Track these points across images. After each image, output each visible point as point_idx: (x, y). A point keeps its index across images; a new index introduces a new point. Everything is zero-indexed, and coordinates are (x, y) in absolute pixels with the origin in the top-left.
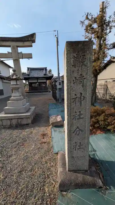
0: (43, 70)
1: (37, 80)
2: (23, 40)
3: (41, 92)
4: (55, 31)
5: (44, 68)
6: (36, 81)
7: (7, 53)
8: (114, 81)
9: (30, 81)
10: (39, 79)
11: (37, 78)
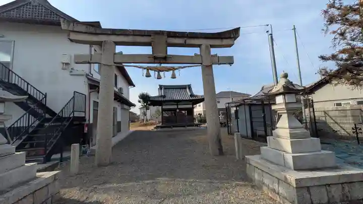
0: (186, 88)
1: (177, 105)
2: (223, 37)
3: (184, 127)
4: (268, 25)
5: (186, 86)
6: (176, 107)
7: (194, 55)
8: (359, 103)
9: (164, 107)
10: (180, 103)
11: (178, 102)
